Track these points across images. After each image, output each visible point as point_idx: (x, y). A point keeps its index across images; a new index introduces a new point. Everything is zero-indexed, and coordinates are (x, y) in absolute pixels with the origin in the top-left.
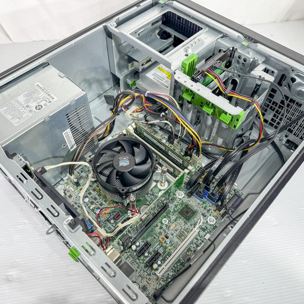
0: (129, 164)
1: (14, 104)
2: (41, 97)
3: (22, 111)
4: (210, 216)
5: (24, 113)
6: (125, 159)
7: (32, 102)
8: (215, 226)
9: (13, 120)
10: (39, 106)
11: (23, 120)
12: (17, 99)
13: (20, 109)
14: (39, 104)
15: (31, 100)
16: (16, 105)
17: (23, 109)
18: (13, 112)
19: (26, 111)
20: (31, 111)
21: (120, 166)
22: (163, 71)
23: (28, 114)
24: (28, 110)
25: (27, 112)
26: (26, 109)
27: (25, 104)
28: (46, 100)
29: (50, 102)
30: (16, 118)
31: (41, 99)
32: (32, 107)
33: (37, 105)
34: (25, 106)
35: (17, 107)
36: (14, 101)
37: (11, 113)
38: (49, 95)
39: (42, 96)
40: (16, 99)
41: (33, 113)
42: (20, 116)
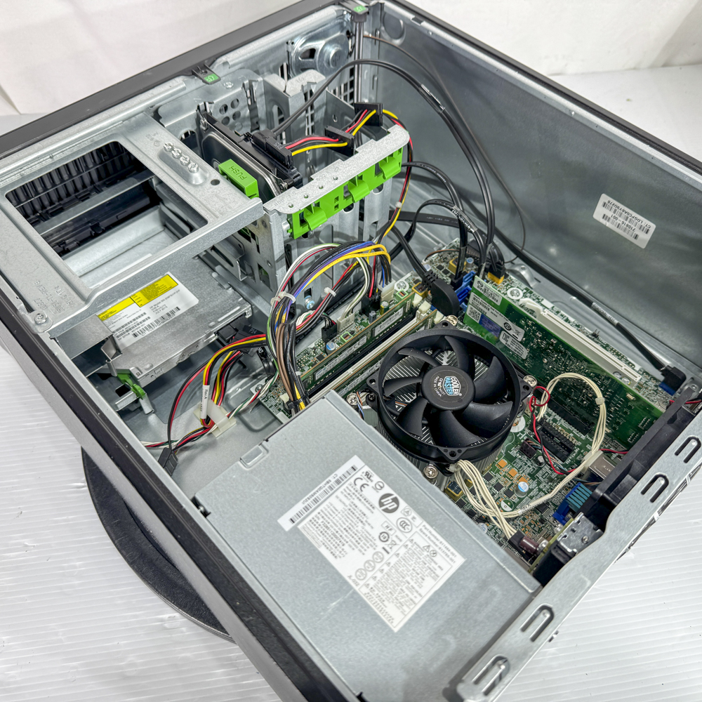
0: (455, 378)
1: (372, 583)
2: (347, 502)
3: (402, 551)
4: (506, 294)
5: (410, 545)
6: (439, 384)
7: (367, 527)
8: (525, 291)
9: (438, 572)
10: (381, 504)
11: (437, 543)
12: (350, 577)
13: (394, 560)
14: (377, 505)
15: (360, 529)
16: (379, 575)
17: (395, 548)
18: (408, 579)
19: (404, 540)
20: (404, 525)
21: (461, 395)
22: (111, 313)
23: (415, 529)
24: (398, 533)
25: (409, 535)
26: (395, 539)
27: (374, 546)
28: (358, 487)
29: (367, 474)
30: (433, 564)
31: (356, 502)
32: (386, 524)
33: (378, 511)
34: (380, 545)
35: (386, 568)
36: (361, 583)
37: (412, 583)
38: (338, 482)
39: (344, 499)
40: (354, 577)
41: (410, 518)
42: (425, 553)
